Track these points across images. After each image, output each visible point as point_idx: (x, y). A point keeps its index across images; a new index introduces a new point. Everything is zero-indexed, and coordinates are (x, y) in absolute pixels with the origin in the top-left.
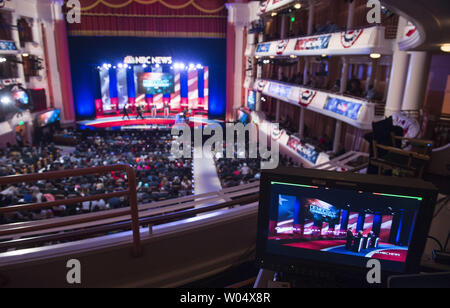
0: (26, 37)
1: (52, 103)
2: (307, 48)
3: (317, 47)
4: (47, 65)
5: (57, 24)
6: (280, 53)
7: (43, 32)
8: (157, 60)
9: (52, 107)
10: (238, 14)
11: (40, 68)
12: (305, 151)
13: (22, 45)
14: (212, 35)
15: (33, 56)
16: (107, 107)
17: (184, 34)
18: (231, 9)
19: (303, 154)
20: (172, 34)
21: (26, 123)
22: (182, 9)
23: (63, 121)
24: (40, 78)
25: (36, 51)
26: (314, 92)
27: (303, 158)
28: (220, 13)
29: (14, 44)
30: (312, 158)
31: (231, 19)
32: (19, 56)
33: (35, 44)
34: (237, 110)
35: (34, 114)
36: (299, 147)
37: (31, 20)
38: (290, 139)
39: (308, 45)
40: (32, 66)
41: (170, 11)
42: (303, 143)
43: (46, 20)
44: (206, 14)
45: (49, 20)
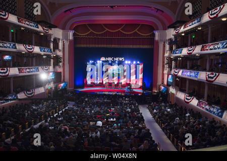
0: (56, 47)
1: (64, 79)
2: (211, 49)
3: (219, 48)
4: (64, 60)
5: (70, 41)
6: (190, 53)
7: (64, 45)
8: (117, 59)
9: (64, 81)
10: (160, 36)
11: (61, 62)
12: (212, 109)
13: (54, 51)
14: (146, 47)
15: (58, 56)
16: (89, 82)
17: (131, 46)
18: (157, 33)
19: (210, 111)
20: (125, 46)
21: (51, 88)
22: (131, 34)
23: (68, 88)
24: (60, 67)
25: (60, 54)
26: (217, 74)
27: (212, 114)
28: (150, 35)
29: (51, 50)
30: (218, 114)
31: (157, 38)
32: (52, 55)
33: (60, 51)
34: (159, 86)
35: (55, 84)
36: (207, 107)
37: (59, 39)
38: (199, 102)
39: (212, 47)
40: (57, 60)
41: (125, 35)
42: (210, 104)
43: (66, 39)
44: (143, 36)
45: (67, 39)
